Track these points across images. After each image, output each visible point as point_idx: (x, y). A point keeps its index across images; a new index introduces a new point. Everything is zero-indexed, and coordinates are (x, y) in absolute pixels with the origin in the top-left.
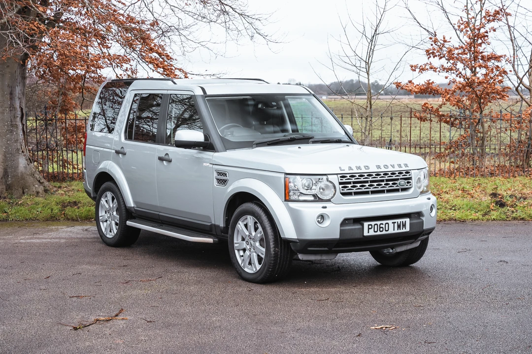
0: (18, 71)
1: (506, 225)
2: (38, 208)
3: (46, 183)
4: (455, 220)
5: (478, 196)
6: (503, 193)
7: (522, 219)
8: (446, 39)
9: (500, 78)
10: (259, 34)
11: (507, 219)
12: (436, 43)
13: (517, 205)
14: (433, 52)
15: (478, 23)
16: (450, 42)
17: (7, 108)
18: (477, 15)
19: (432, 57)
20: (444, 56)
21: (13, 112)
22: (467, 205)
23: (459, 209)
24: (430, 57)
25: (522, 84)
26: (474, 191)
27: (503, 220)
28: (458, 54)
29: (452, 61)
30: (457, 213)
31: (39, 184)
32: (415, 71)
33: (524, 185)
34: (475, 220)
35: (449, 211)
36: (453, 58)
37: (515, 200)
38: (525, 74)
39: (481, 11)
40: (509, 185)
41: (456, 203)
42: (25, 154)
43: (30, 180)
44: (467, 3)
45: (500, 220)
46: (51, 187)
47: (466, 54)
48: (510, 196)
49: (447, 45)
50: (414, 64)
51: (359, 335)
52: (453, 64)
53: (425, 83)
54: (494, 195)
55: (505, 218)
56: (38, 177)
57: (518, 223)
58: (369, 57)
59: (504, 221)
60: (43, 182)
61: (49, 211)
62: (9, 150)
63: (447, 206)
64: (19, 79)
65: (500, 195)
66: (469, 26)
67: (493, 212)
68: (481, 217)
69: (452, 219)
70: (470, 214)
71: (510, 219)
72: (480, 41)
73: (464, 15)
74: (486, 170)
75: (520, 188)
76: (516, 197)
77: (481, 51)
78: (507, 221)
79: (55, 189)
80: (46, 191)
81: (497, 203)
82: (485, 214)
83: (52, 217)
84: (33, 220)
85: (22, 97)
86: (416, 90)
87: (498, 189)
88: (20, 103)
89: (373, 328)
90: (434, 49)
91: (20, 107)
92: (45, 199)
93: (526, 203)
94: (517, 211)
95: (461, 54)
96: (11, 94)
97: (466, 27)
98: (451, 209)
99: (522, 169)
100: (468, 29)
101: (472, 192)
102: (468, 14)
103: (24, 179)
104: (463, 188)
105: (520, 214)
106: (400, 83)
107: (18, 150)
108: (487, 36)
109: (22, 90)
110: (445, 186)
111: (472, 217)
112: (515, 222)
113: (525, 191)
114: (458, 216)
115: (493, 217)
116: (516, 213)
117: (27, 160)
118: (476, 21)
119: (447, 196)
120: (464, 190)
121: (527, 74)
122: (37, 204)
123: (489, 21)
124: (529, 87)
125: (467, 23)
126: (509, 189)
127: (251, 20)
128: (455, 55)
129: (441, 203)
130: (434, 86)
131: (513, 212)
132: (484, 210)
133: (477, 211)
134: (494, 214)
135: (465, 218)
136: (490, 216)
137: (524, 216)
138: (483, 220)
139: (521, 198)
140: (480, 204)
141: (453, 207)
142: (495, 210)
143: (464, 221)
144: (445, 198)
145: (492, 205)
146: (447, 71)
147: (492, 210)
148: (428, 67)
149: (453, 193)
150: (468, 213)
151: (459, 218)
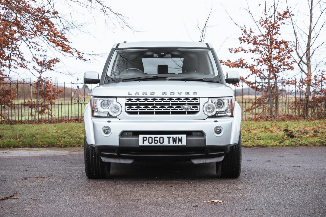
1: (295, 148)
4: (261, 146)
5: (276, 131)
6: (292, 130)
7: (306, 145)
8: (252, 30)
9: (289, 55)
10: (128, 26)
11: (296, 145)
13: (302, 137)
14: (244, 39)
15: (273, 21)
16: (254, 32)
18: (272, 16)
20: (251, 42)
22: (268, 137)
23: (263, 139)
24: (242, 42)
25: (302, 62)
26: (272, 129)
27: (293, 146)
28: (260, 41)
29: (256, 46)
30: (262, 142)
32: (232, 52)
33: (306, 125)
34: (274, 146)
35: (257, 140)
36: (257, 44)
37: (301, 134)
38: (304, 55)
39: (274, 13)
40: (296, 125)
41: (261, 135)
44: (265, 8)
45: (291, 146)
47: (265, 41)
48: (297, 131)
50: (231, 48)
52: (257, 47)
53: (239, 60)
54: (286, 130)
55: (295, 145)
59: (294, 146)
63: (255, 137)
65: (290, 131)
68: (278, 144)
69: (259, 145)
70: (270, 142)
71: (298, 145)
72: (274, 31)
73: (264, 16)
74: (280, 118)
75: (303, 127)
76: (301, 132)
77: (275, 39)
81: (288, 135)
82: (280, 143)
86: (233, 65)
87: (289, 127)
90: (244, 37)
93: (308, 135)
94: (302, 140)
95: (262, 41)
98: (257, 139)
99: (304, 116)
100: (266, 24)
102: (266, 15)
104: (265, 127)
105: (304, 142)
106: (221, 61)
108: (279, 28)
110: (253, 126)
111: (272, 144)
112: (302, 147)
113: (306, 128)
114: (262, 144)
115: (286, 144)
116: (301, 142)
118: (271, 20)
119: (255, 131)
120: (266, 128)
123: (280, 19)
124: (306, 64)
125: (266, 21)
126: (296, 128)
127: (123, 17)
128: (258, 42)
129: (251, 136)
130: (244, 62)
131: (299, 141)
132: (280, 140)
133: (275, 140)
134: (287, 142)
135: (267, 145)
136: (284, 143)
137: (307, 143)
138: (279, 146)
139: (304, 132)
140: (277, 136)
141: (259, 138)
142: (287, 140)
143: (267, 147)
144: (253, 132)
145: (285, 137)
146: (253, 52)
147: (286, 140)
148: (240, 49)
149: (258, 130)
150: (269, 141)
151: (263, 145)
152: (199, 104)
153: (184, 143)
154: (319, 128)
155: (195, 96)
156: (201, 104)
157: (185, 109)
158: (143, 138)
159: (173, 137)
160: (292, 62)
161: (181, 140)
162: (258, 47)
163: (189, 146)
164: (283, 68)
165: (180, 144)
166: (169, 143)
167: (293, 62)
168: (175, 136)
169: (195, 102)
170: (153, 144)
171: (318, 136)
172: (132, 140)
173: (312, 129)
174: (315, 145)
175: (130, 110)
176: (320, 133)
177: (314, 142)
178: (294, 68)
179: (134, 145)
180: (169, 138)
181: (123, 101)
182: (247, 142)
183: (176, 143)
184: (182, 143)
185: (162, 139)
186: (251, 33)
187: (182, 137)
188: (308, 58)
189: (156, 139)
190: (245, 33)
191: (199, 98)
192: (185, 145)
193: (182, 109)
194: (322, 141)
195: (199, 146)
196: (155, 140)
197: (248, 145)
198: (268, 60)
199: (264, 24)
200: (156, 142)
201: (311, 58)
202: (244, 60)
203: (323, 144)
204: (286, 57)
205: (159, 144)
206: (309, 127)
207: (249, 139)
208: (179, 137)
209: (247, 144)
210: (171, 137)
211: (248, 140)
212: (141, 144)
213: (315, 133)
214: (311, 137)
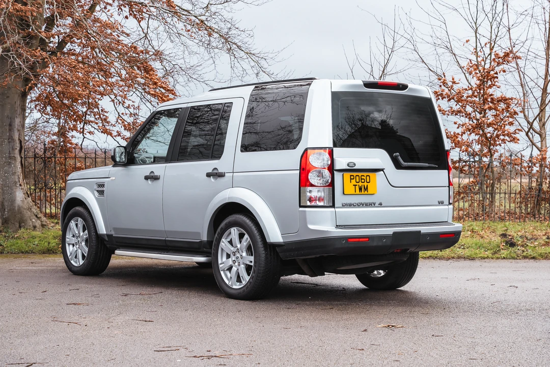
0: (18, 103)
1: (516, 263)
2: (34, 242)
3: (44, 219)
4: (464, 257)
5: (488, 236)
6: (513, 234)
7: (533, 258)
8: (455, 80)
9: (511, 120)
10: (264, 72)
11: (518, 258)
13: (527, 245)
14: (442, 94)
15: (487, 66)
16: (459, 83)
17: (6, 139)
18: (486, 58)
19: (440, 98)
20: (453, 98)
21: (12, 144)
22: (476, 244)
23: (468, 248)
24: (439, 99)
25: (533, 130)
26: (483, 232)
27: (513, 258)
28: (467, 97)
29: (461, 104)
30: (466, 252)
31: (36, 218)
33: (535, 228)
34: (485, 258)
35: (458, 250)
36: (462, 101)
37: (526, 241)
38: (535, 119)
39: (490, 54)
40: (519, 228)
41: (465, 242)
42: (22, 187)
43: (28, 214)
44: (476, 46)
45: (509, 259)
46: (48, 222)
47: (475, 97)
48: (520, 237)
49: (456, 87)
51: (365, 330)
52: (462, 106)
54: (504, 235)
55: (516, 257)
56: (35, 212)
57: (529, 262)
60: (40, 217)
61: (46, 244)
62: (6, 183)
64: (19, 111)
65: (510, 236)
66: (478, 68)
67: (502, 251)
68: (490, 255)
69: (461, 257)
70: (480, 252)
71: (521, 257)
72: (489, 83)
73: (474, 58)
74: (496, 216)
75: (531, 231)
76: (527, 238)
77: (490, 94)
79: (52, 225)
80: (43, 226)
81: (507, 243)
82: (495, 253)
83: (49, 250)
84: (29, 253)
85: (21, 129)
87: (508, 230)
88: (19, 135)
89: (380, 326)
90: (443, 91)
91: (19, 139)
92: (42, 233)
93: (537, 243)
94: (527, 250)
95: (471, 97)
96: (10, 125)
97: (475, 70)
98: (460, 248)
99: (534, 214)
100: (478, 72)
101: (481, 233)
102: (477, 57)
103: (21, 213)
104: (473, 229)
105: (530, 252)
107: (16, 183)
108: (497, 78)
109: (22, 123)
111: (482, 255)
112: (526, 261)
113: (536, 232)
115: (503, 256)
116: (526, 252)
117: (24, 194)
118: (485, 64)
120: (473, 231)
122: (34, 237)
123: (499, 64)
124: (539, 133)
125: (476, 65)
126: (519, 231)
127: (257, 59)
128: (464, 98)
131: (523, 251)
132: (494, 249)
133: (487, 249)
135: (474, 256)
136: (500, 254)
137: (535, 255)
138: (492, 259)
139: (531, 239)
140: (490, 243)
141: (463, 246)
142: (505, 249)
145: (502, 245)
146: (456, 114)
147: (502, 249)
150: (477, 251)
151: (468, 256)
160: (515, 131)
162: (464, 105)
164: (503, 140)
167: (517, 131)
173: (544, 234)
174: (547, 258)
177: (546, 253)
178: (518, 140)
186: (454, 85)
188: (542, 124)
190: (443, 84)
197: (446, 256)
198: (478, 127)
201: (546, 124)
204: (507, 122)
206: (539, 231)
209: (443, 254)
213: (547, 240)
214: (542, 246)
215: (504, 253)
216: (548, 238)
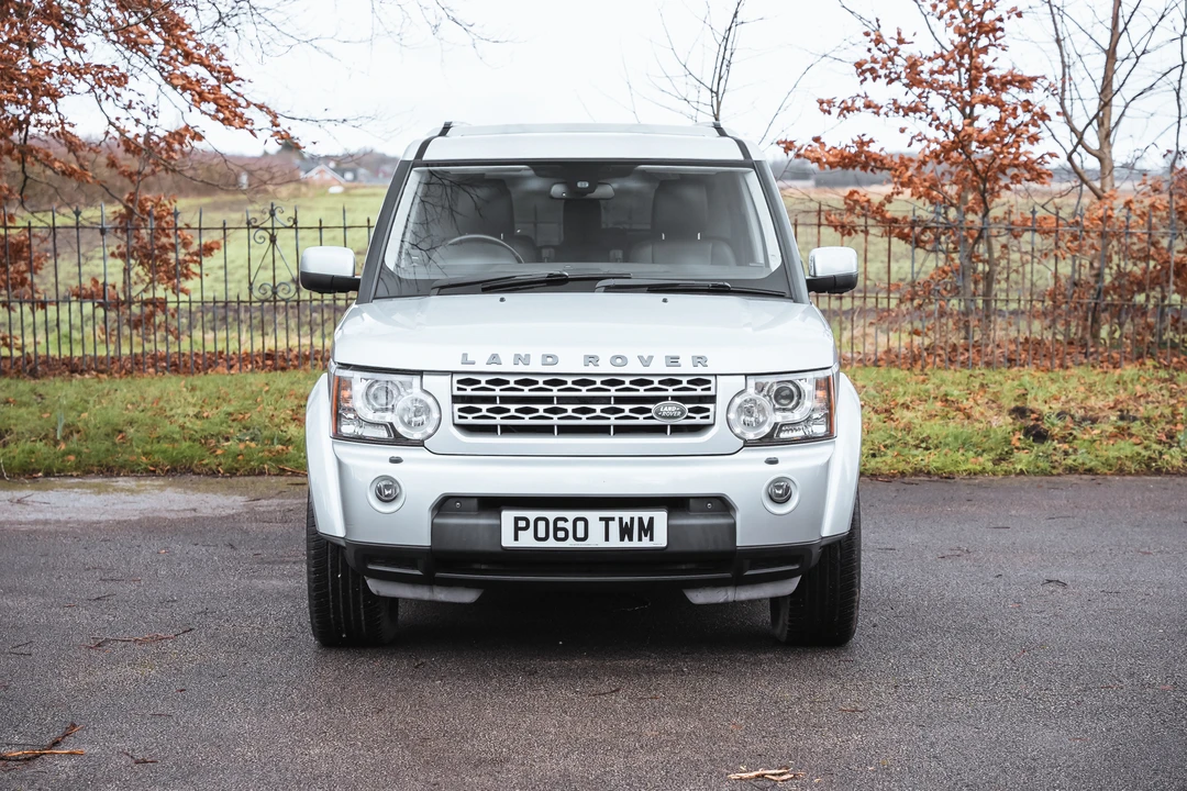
1: (1051, 486)
4: (929, 473)
5: (982, 414)
6: (1041, 408)
7: (1090, 471)
8: (903, 36)
9: (1032, 130)
11: (1054, 472)
12: (880, 46)
13: (1075, 438)
14: (873, 68)
16: (912, 42)
19: (870, 79)
20: (898, 78)
22: (956, 438)
23: (936, 447)
24: (865, 79)
25: (1084, 147)
26: (971, 403)
27: (1044, 473)
28: (932, 73)
29: (917, 90)
30: (932, 458)
32: (829, 113)
33: (1090, 388)
34: (975, 474)
35: (914, 452)
36: (919, 83)
37: (1071, 425)
38: (1090, 123)
40: (1054, 389)
41: (928, 432)
45: (1035, 474)
47: (951, 72)
48: (1058, 415)
50: (825, 97)
52: (920, 96)
53: (854, 142)
54: (1020, 412)
55: (1049, 469)
57: (1079, 482)
58: (720, 78)
59: (1046, 475)
63: (908, 438)
65: (1033, 412)
67: (1018, 455)
68: (989, 465)
69: (921, 471)
70: (963, 458)
71: (1060, 470)
72: (984, 41)
75: (1081, 396)
76: (1072, 417)
77: (985, 66)
78: (1053, 475)
81: (1027, 432)
82: (997, 462)
86: (832, 159)
87: (1029, 397)
90: (874, 61)
93: (1096, 431)
94: (1075, 450)
95: (939, 72)
98: (917, 447)
99: (1084, 346)
100: (956, 13)
101: (966, 404)
104: (946, 395)
105: (1081, 457)
106: (792, 143)
108: (1002, 29)
110: (901, 389)
111: (970, 466)
112: (1073, 478)
113: (1092, 402)
114: (935, 464)
115: (1019, 467)
116: (1073, 457)
119: (908, 415)
120: (947, 401)
121: (1095, 122)
124: (1098, 153)
126: (1055, 399)
128: (925, 76)
129: (893, 433)
130: (873, 148)
131: (1066, 453)
132: (997, 449)
133: (980, 450)
134: (1023, 460)
135: (952, 468)
136: (1013, 463)
137: (1093, 463)
138: (994, 474)
139: (1084, 419)
140: (986, 434)
141: (922, 442)
142: (1023, 449)
143: (950, 477)
144: (903, 418)
145: (1017, 437)
146: (906, 114)
147: (1017, 448)
148: (860, 103)
149: (921, 408)
150: (958, 456)
151: (937, 468)
152: (712, 399)
153: (660, 539)
154: (1137, 398)
155: (700, 370)
156: (718, 399)
157: (665, 417)
158: (517, 519)
159: (621, 519)
160: (1042, 157)
161: (647, 529)
162: (925, 95)
163: (676, 548)
164: (1015, 178)
165: (646, 543)
166: (607, 539)
167: (1047, 158)
168: (626, 515)
169: (699, 391)
170: (551, 543)
171: (1131, 435)
172: (477, 525)
173: (1112, 405)
174: (1121, 472)
175: (470, 420)
176: (1138, 422)
177: (1119, 458)
178: (1050, 175)
179: (483, 545)
180: (607, 520)
181: (443, 388)
182: (878, 459)
183: (631, 539)
184: (651, 539)
185: (580, 525)
186: (900, 47)
187: (651, 520)
188: (1104, 133)
189: (560, 524)
190: (876, 45)
191: (712, 379)
192: (664, 544)
193: (652, 418)
194: (1145, 453)
195: (711, 547)
196: (556, 529)
197: (885, 469)
198: (958, 147)
199: (949, 10)
200: (561, 534)
202: (871, 141)
203: (1148, 466)
204: (1025, 137)
205: (570, 543)
206: (1101, 397)
207: (885, 446)
208: (640, 519)
209: (879, 465)
210: (613, 519)
211: (883, 449)
212: (507, 540)
213: (1120, 423)
214: (1109, 438)
215: (1021, 461)
216: (1122, 418)
